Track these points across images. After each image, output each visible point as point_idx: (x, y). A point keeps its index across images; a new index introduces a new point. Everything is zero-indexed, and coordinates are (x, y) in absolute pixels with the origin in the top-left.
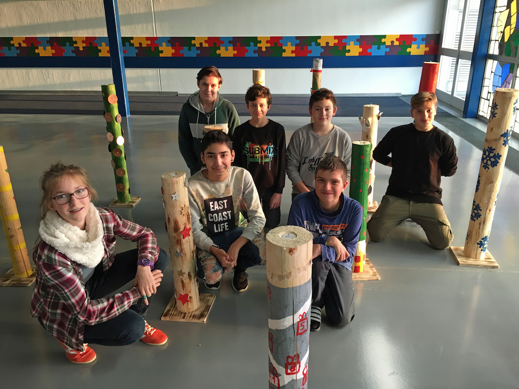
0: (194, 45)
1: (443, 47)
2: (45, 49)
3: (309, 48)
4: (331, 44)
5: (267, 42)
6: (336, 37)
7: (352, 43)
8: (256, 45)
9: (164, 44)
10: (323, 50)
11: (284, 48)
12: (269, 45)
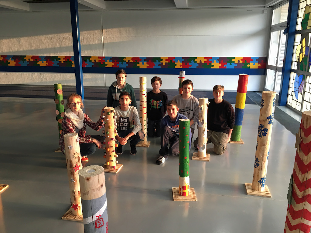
0: (125, 61)
1: (268, 64)
2: (43, 62)
3: (190, 64)
4: (203, 62)
5: (166, 60)
6: (205, 58)
7: (215, 61)
8: (159, 62)
9: (108, 60)
10: (198, 65)
11: (175, 63)
12: (167, 62)
